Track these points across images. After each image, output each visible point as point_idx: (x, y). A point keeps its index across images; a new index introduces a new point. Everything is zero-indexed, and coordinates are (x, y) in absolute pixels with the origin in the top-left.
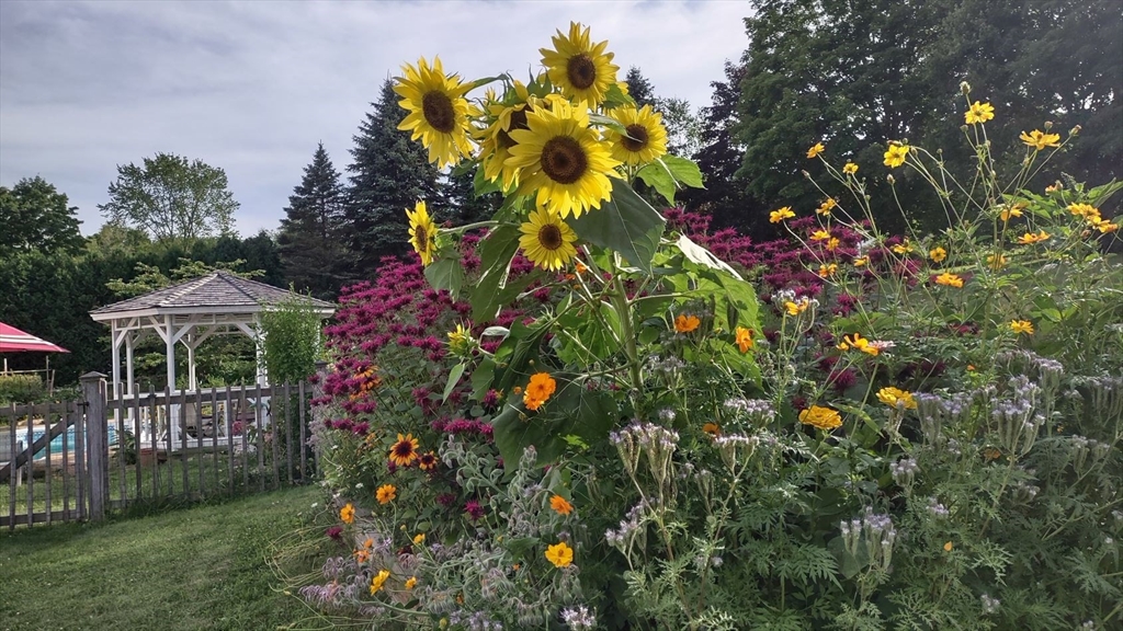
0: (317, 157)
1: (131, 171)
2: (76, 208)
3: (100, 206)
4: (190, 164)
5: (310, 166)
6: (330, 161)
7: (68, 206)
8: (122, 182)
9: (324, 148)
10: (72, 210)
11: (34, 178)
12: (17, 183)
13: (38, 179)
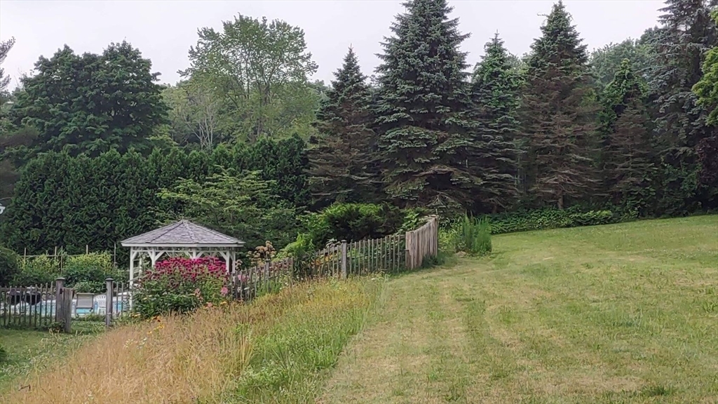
0: (347, 61)
1: (209, 34)
2: (159, 74)
3: (180, 72)
4: (268, 23)
5: (340, 70)
6: (358, 64)
7: (151, 72)
8: (201, 46)
9: (353, 51)
10: (155, 75)
11: (121, 43)
12: (106, 48)
13: (124, 44)
